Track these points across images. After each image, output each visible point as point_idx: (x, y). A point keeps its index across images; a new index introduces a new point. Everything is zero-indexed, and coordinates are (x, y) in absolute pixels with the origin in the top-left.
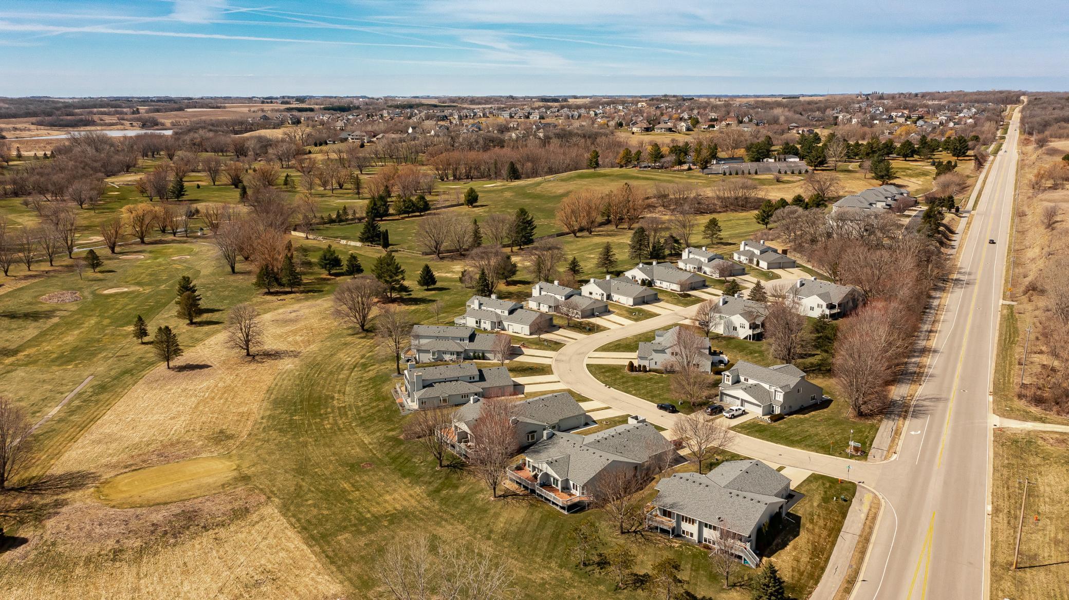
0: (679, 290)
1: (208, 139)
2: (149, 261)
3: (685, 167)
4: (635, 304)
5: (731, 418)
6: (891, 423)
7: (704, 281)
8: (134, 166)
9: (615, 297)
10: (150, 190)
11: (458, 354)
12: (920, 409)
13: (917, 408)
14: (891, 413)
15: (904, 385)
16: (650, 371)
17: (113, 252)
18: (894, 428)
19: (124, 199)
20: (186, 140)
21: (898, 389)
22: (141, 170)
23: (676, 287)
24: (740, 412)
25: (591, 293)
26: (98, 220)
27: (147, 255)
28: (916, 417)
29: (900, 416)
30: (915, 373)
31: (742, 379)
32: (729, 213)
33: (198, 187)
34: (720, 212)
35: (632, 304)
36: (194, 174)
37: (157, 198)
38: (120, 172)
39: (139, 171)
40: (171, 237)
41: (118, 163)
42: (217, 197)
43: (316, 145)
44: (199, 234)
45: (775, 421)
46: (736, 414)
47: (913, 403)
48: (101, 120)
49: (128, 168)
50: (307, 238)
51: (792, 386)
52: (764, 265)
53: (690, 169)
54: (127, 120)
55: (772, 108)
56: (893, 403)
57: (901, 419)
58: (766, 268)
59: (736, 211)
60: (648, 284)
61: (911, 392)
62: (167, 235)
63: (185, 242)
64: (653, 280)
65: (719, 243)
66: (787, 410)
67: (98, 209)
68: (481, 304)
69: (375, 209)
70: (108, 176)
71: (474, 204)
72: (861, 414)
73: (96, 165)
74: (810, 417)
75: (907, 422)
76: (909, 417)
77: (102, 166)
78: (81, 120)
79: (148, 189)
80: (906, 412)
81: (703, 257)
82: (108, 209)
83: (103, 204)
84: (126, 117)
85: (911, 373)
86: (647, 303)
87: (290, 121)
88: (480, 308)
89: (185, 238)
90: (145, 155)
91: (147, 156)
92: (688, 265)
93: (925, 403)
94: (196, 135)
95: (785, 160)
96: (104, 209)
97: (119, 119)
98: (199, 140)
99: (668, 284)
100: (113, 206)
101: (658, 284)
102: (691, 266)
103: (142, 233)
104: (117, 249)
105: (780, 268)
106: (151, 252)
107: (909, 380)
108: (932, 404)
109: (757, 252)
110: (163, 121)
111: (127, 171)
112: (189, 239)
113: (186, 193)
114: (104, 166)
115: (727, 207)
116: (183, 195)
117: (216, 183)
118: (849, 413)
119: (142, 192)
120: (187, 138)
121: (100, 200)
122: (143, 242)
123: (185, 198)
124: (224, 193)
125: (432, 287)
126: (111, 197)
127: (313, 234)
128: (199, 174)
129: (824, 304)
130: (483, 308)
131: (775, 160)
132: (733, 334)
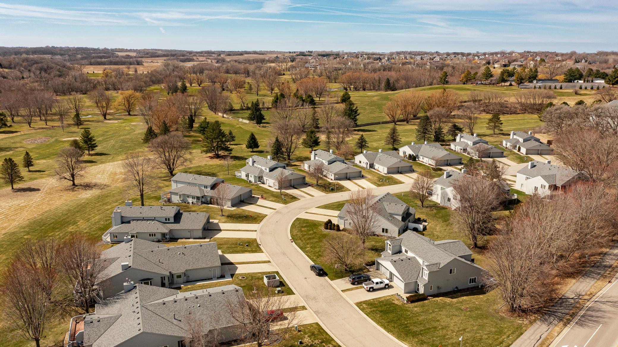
0: (434, 164)
3: (508, 84)
4: (388, 173)
5: (369, 291)
6: (544, 327)
7: (461, 159)
9: (377, 166)
11: (198, 198)
12: (593, 313)
13: (590, 313)
14: (551, 314)
15: (588, 280)
16: (343, 230)
17: (105, 118)
18: (543, 337)
21: (578, 284)
23: (433, 163)
24: (382, 285)
25: (360, 162)
28: (581, 325)
29: (561, 320)
30: (610, 266)
31: (403, 249)
32: (525, 114)
34: (519, 114)
35: (386, 172)
45: (412, 302)
46: (375, 287)
47: (589, 304)
50: (223, 117)
51: (442, 265)
52: (523, 150)
53: (511, 85)
55: (607, 55)
56: (563, 301)
57: (561, 324)
58: (525, 153)
59: (532, 113)
60: (413, 158)
61: (593, 290)
64: (418, 155)
65: (500, 134)
66: (434, 291)
68: (255, 162)
72: (513, 310)
74: (457, 303)
75: (567, 330)
76: (573, 324)
78: (188, 59)
80: (573, 315)
81: (470, 141)
85: (605, 266)
86: (401, 173)
88: (253, 165)
92: (457, 147)
93: (603, 307)
95: (592, 81)
99: (428, 159)
101: (421, 159)
102: (459, 148)
105: (538, 154)
107: (599, 274)
108: (613, 309)
109: (521, 140)
115: (526, 110)
118: (502, 306)
122: (129, 114)
125: (255, 150)
127: (227, 114)
129: (547, 185)
130: (255, 165)
131: (584, 82)
132: (447, 204)
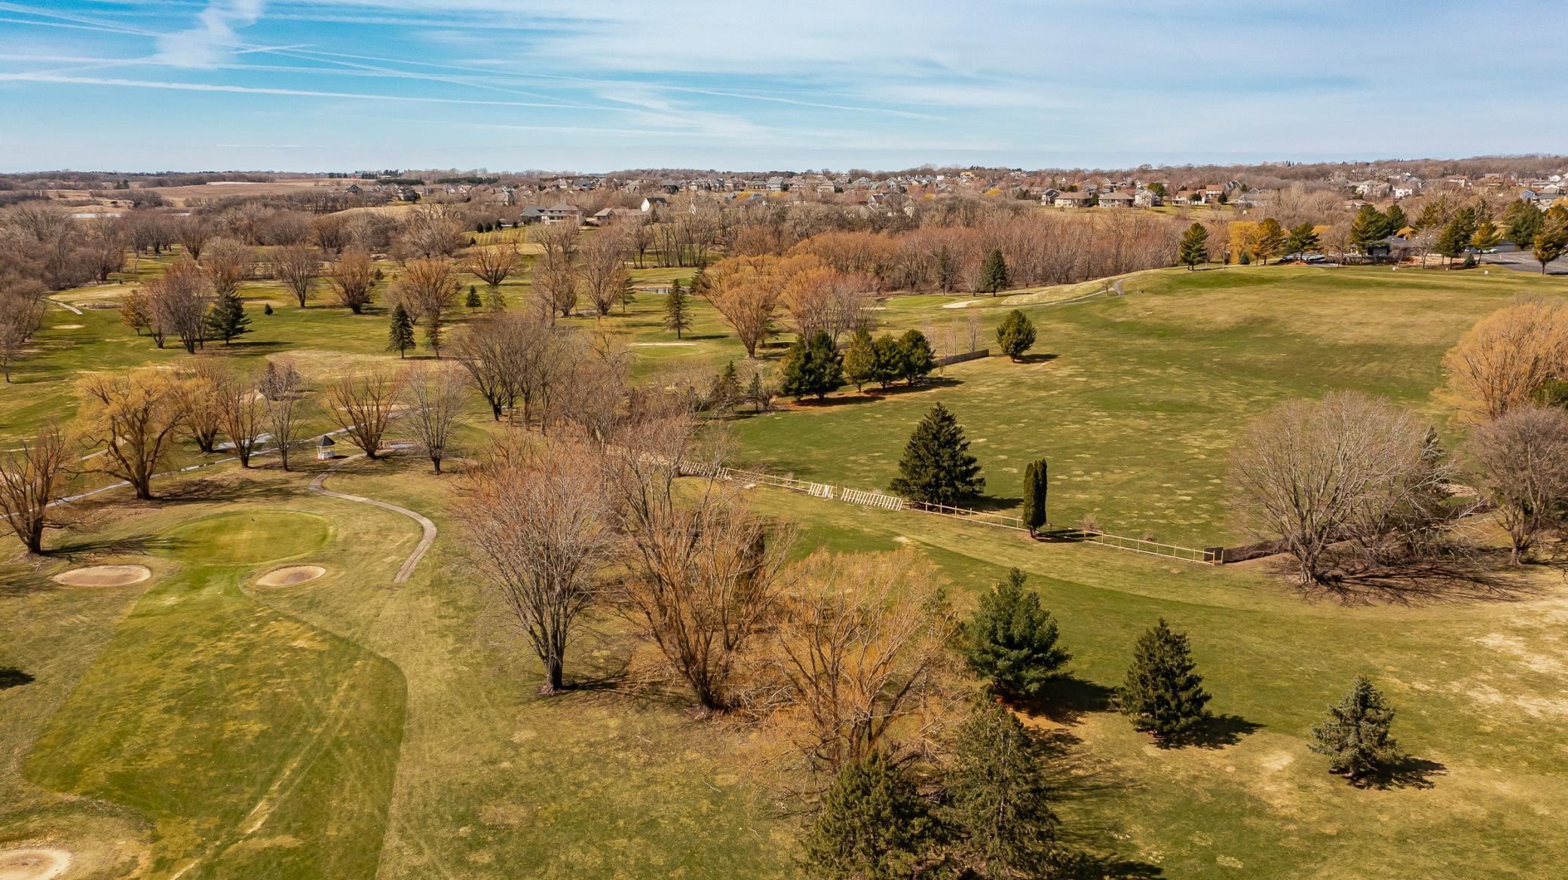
1: (263, 220)
2: (170, 600)
8: (119, 268)
10: (157, 319)
17: (35, 547)
19: (92, 342)
20: (220, 222)
22: (133, 276)
26: (11, 405)
27: (162, 562)
33: (269, 311)
36: (248, 284)
37: (174, 340)
38: (87, 280)
39: (128, 280)
40: (230, 471)
41: (83, 261)
42: (322, 335)
43: (480, 230)
44: (321, 456)
48: (61, 196)
49: (105, 272)
53: (1471, 263)
54: (107, 196)
62: (220, 461)
63: (286, 494)
67: (20, 370)
69: (811, 372)
70: (60, 289)
71: (1025, 353)
73: (31, 264)
77: (47, 267)
78: (25, 196)
79: (154, 315)
82: (47, 368)
83: (38, 356)
84: (104, 192)
87: (401, 196)
89: (281, 475)
90: (140, 247)
91: (144, 248)
94: (240, 215)
96: (35, 369)
97: (92, 195)
98: (246, 222)
100: (59, 363)
103: (142, 466)
104: (49, 538)
106: (175, 546)
110: (170, 199)
111: (104, 279)
112: (296, 481)
113: (247, 327)
114: (51, 266)
116: (241, 331)
117: (307, 303)
119: (137, 325)
120: (223, 219)
121: (31, 346)
122: (144, 495)
123: (245, 338)
124: (334, 326)
126: (60, 336)
128: (260, 285)
